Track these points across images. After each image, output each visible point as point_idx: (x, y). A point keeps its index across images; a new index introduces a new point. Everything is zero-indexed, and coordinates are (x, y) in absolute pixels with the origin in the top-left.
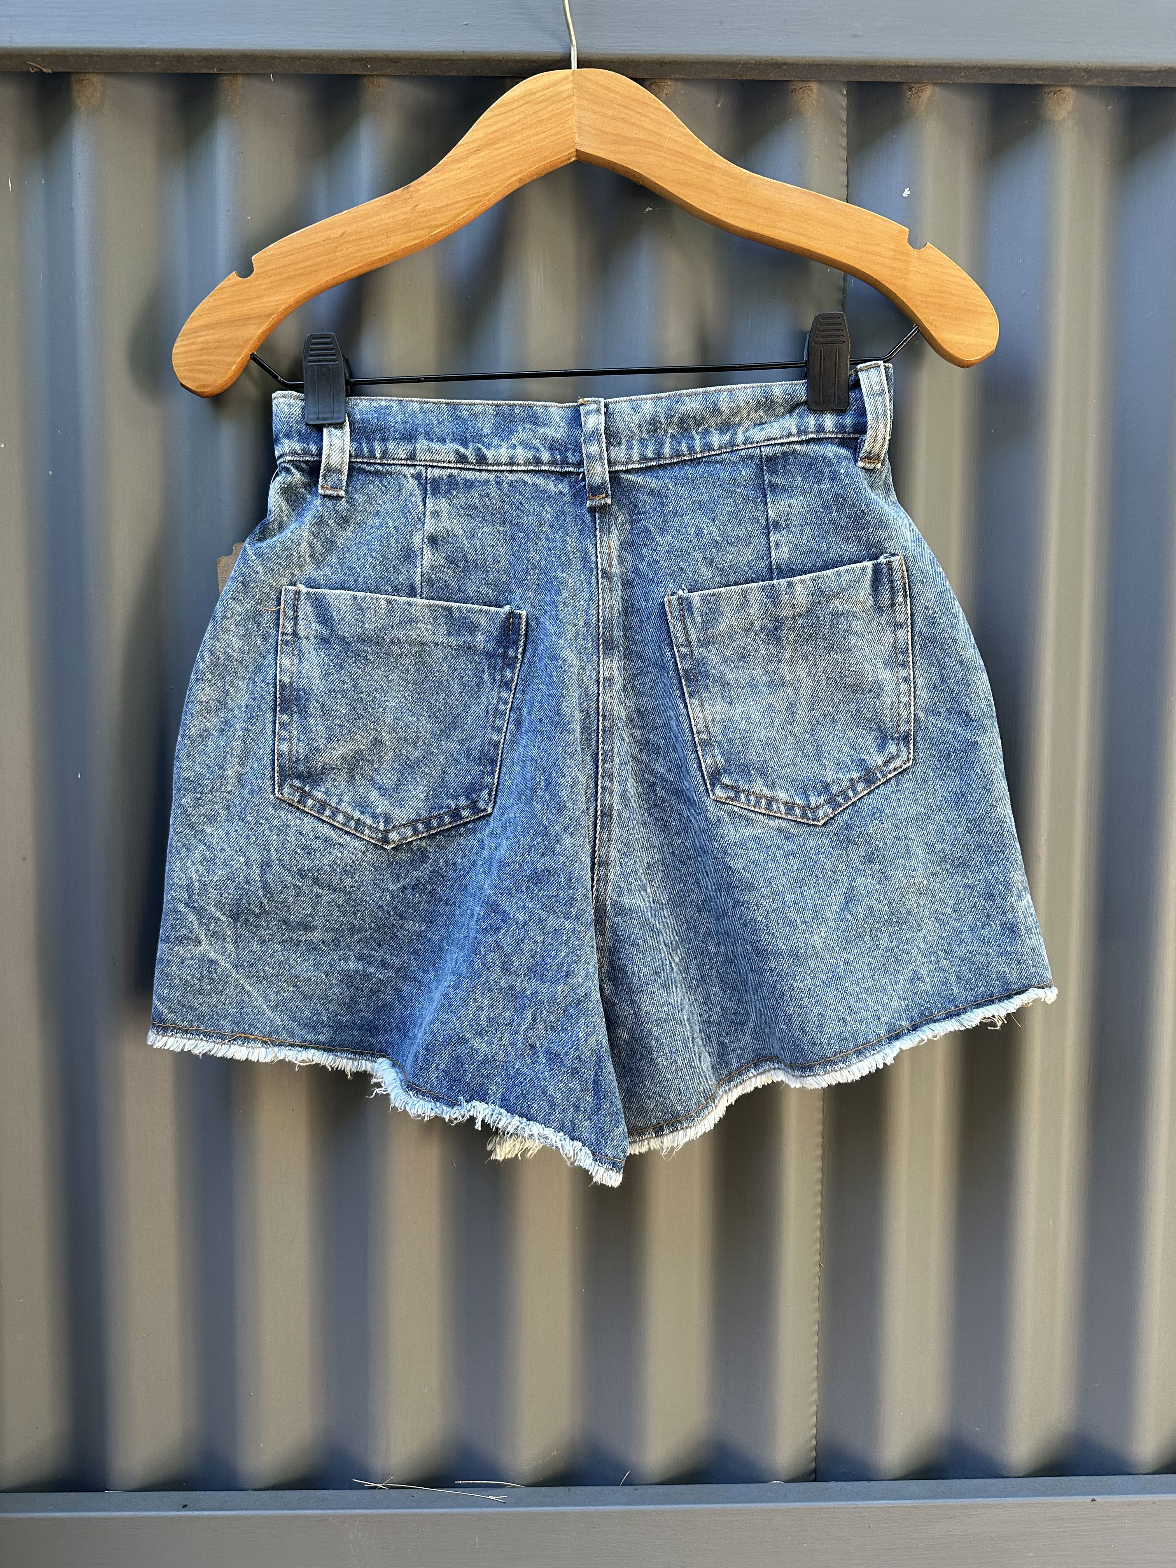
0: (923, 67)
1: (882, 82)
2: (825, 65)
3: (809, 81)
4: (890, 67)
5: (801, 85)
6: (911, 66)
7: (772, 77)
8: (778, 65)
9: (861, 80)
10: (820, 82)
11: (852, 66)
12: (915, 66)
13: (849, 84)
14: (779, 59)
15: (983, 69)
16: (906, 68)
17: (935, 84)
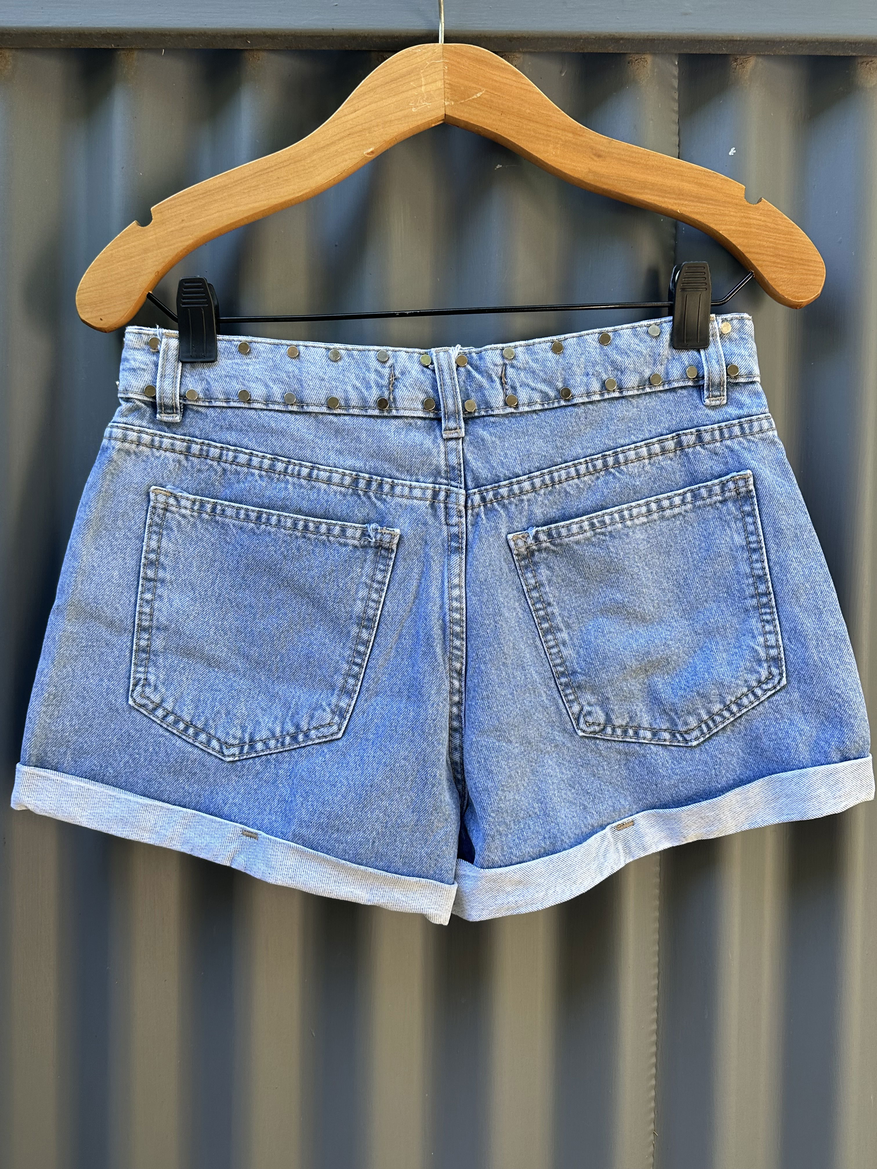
0: (747, 41)
1: (709, 54)
2: (658, 39)
3: (644, 53)
4: (717, 41)
5: (636, 57)
6: (736, 41)
7: (611, 50)
8: (616, 39)
9: (692, 52)
10: (654, 54)
11: (682, 40)
12: (740, 41)
13: (680, 55)
14: (617, 35)
15: (802, 43)
16: (731, 42)
17: (758, 55)
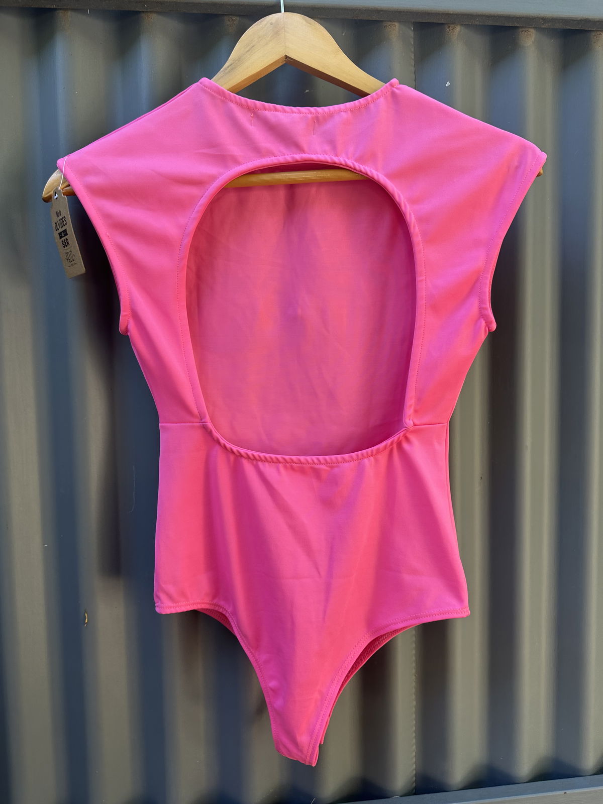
0: (456, 15)
1: (433, 23)
2: (403, 12)
3: (394, 21)
4: (438, 14)
5: (389, 23)
6: (450, 16)
7: (374, 18)
8: (378, 11)
9: (421, 21)
10: (400, 22)
11: (418, 13)
12: (452, 14)
13: (415, 23)
14: (379, 8)
16: (447, 15)
17: (462, 25)
